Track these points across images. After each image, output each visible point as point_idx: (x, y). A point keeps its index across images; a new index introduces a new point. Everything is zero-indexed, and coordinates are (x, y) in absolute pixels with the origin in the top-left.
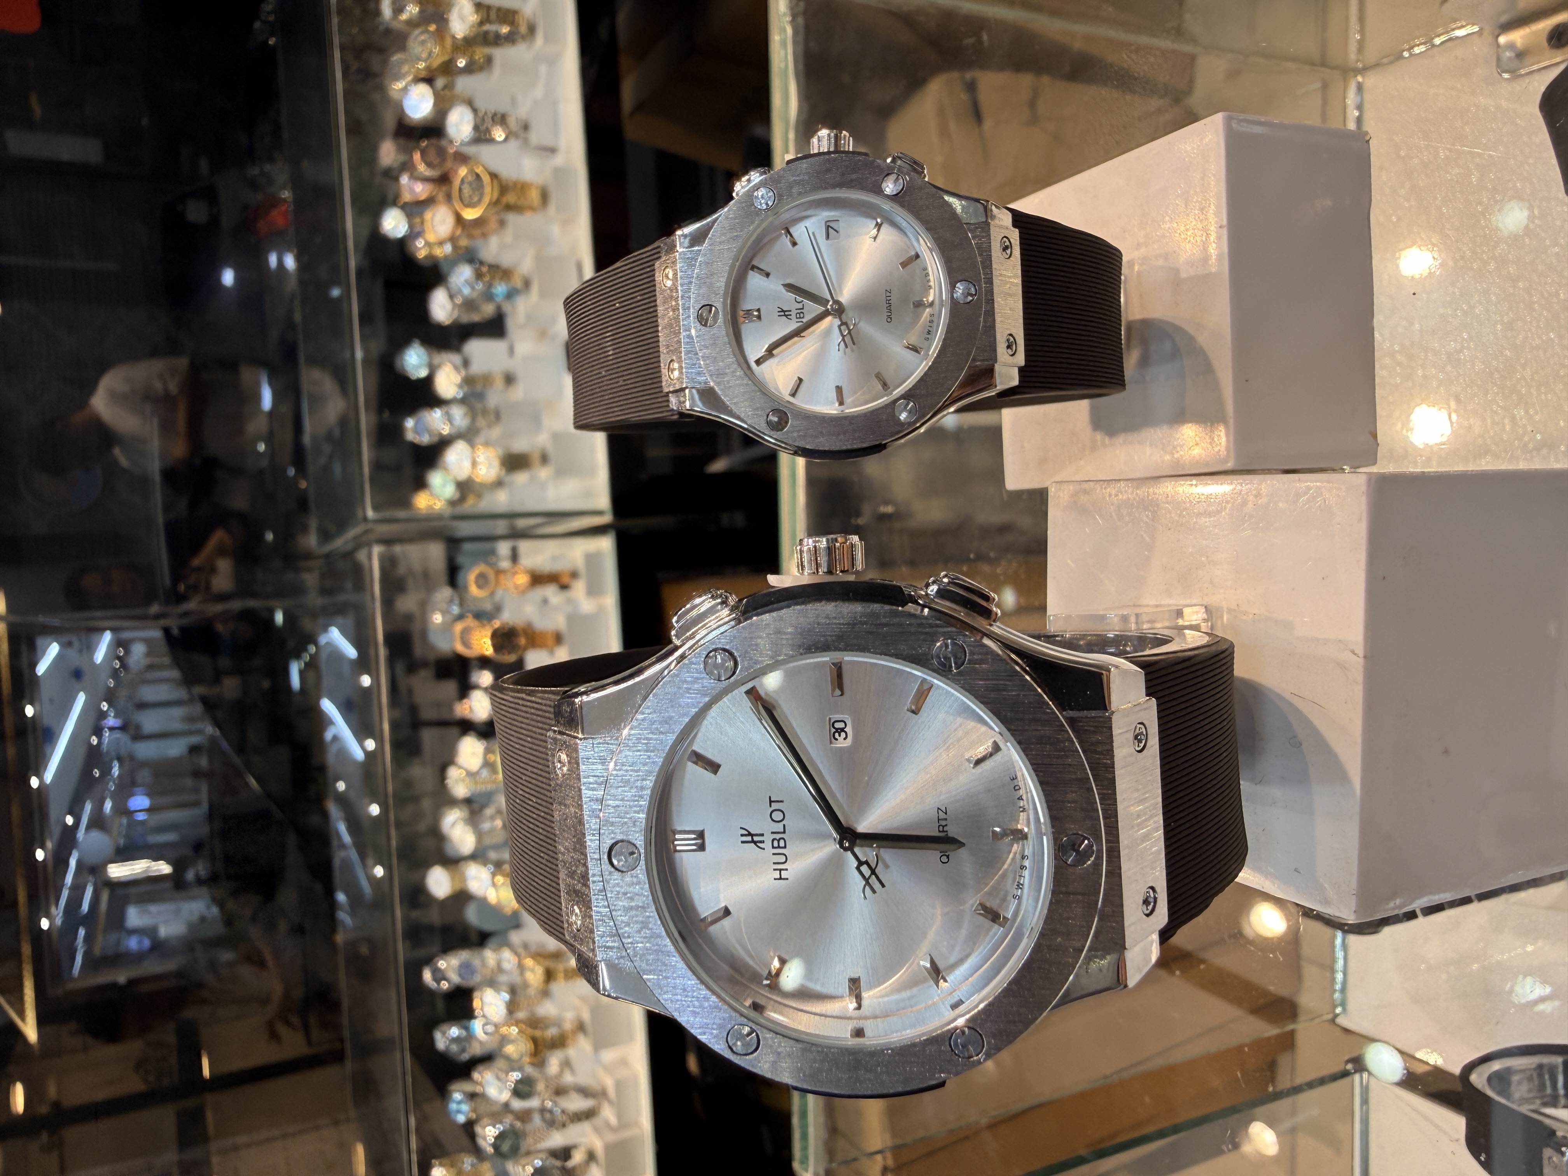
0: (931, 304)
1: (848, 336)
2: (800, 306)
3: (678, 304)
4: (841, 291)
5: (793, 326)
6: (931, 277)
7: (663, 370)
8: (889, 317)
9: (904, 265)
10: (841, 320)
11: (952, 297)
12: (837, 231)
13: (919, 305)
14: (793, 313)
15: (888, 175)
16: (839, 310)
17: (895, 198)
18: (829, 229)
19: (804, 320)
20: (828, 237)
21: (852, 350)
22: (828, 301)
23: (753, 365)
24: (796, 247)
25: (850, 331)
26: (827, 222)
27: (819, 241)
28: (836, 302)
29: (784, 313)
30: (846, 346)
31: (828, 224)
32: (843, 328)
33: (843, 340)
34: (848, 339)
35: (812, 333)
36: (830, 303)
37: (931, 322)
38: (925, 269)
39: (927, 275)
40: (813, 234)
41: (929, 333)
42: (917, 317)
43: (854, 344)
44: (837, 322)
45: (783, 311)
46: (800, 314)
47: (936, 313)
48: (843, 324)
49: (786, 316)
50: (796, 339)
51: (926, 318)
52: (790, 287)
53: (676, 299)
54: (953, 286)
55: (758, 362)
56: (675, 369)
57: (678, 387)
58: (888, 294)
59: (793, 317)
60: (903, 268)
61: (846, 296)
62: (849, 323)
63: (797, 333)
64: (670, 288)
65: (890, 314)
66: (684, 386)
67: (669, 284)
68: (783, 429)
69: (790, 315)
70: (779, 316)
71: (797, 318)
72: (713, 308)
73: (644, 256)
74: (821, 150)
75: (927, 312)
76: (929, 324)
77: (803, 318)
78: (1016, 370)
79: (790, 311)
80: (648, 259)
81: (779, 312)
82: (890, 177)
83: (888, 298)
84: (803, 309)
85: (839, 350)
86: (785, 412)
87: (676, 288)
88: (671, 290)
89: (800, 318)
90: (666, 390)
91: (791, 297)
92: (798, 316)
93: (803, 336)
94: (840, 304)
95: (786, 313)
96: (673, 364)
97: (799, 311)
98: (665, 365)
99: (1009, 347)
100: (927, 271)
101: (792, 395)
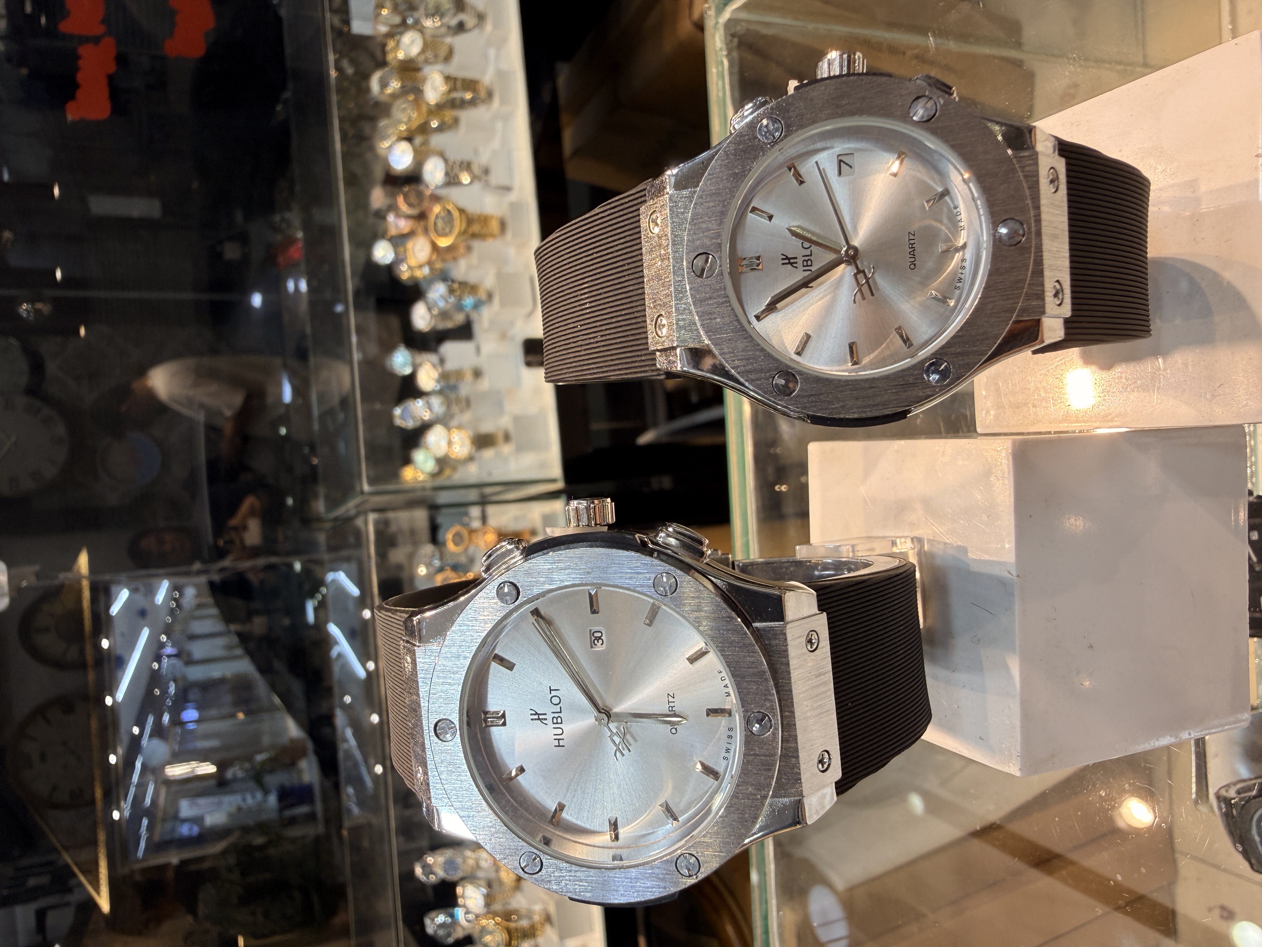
0: (965, 247)
1: (866, 285)
2: (808, 252)
3: (668, 253)
4: (856, 233)
5: (799, 275)
8: (913, 263)
9: (931, 202)
10: (857, 268)
11: (995, 238)
12: (851, 167)
13: (948, 248)
14: (800, 261)
15: (918, 98)
16: (855, 257)
17: (925, 124)
18: (843, 164)
19: (813, 269)
20: (840, 173)
21: (870, 303)
22: (842, 246)
23: (754, 320)
24: (804, 186)
25: (867, 280)
26: (840, 155)
27: (832, 179)
28: (850, 247)
29: (789, 261)
30: (864, 298)
31: (841, 158)
32: (860, 276)
33: (860, 290)
34: (865, 289)
35: (821, 284)
36: (845, 249)
37: (963, 267)
38: (956, 208)
39: (958, 214)
40: (824, 169)
41: (960, 280)
42: (944, 263)
43: (873, 295)
44: (852, 270)
45: (787, 258)
46: (808, 262)
47: (972, 257)
48: (859, 271)
49: (791, 264)
50: (804, 290)
51: (958, 263)
53: (666, 248)
54: (995, 227)
55: (760, 317)
56: (664, 326)
57: (667, 345)
58: (912, 237)
59: (800, 265)
60: (929, 205)
61: (862, 240)
62: (866, 271)
63: (805, 284)
64: (657, 235)
65: (913, 260)
66: (675, 345)
67: (656, 230)
68: (791, 393)
69: (796, 263)
70: (783, 264)
71: (804, 266)
72: (711, 256)
73: (627, 200)
74: (832, 74)
75: (958, 256)
76: (960, 271)
77: (811, 266)
78: (1061, 321)
79: (796, 258)
80: (631, 204)
81: (783, 259)
82: (920, 100)
83: (912, 242)
84: (811, 255)
85: (855, 302)
86: (793, 374)
87: (666, 235)
88: (660, 238)
89: (807, 266)
90: (652, 348)
91: (798, 242)
92: (805, 263)
93: (812, 287)
94: (856, 249)
95: (792, 261)
96: (661, 320)
97: (807, 258)
98: (652, 321)
99: (1056, 295)
100: (958, 210)
101: (799, 354)
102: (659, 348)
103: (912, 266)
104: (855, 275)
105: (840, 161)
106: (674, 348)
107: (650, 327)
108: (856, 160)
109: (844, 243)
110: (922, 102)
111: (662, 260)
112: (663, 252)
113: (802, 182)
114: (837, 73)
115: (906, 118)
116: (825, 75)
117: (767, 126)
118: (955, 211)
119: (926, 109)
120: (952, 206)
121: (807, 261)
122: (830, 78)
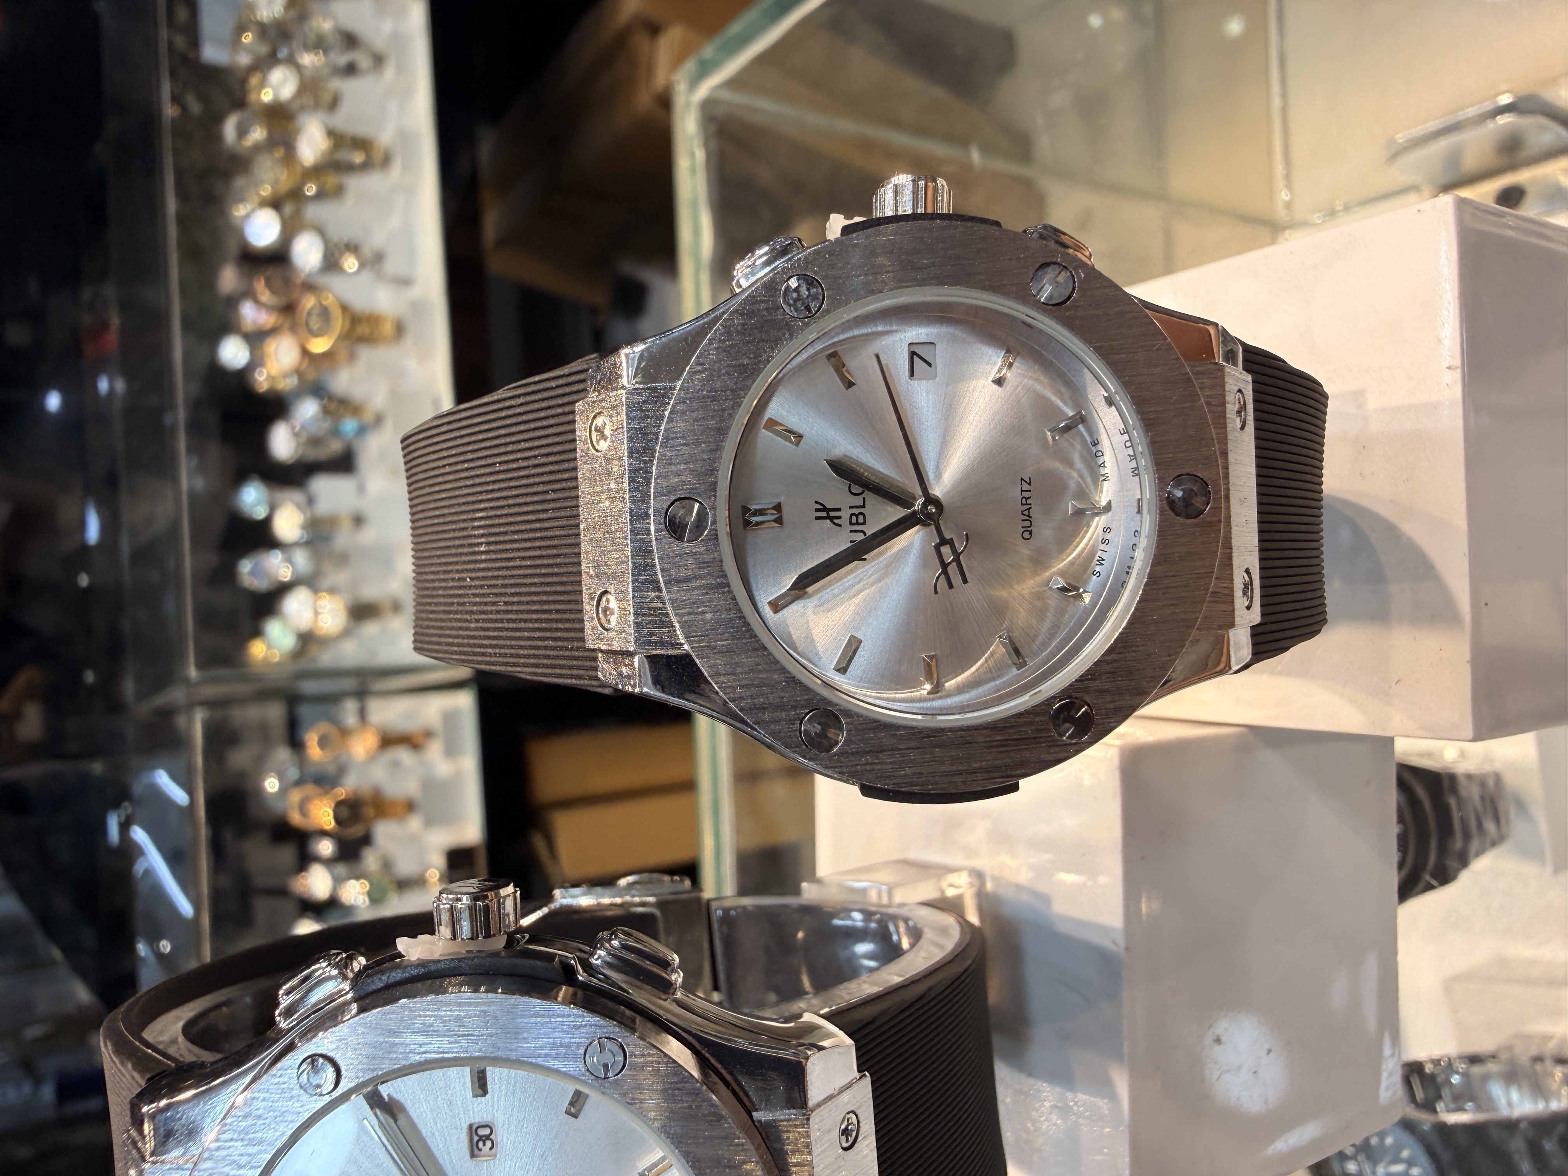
0: (1108, 508)
1: (954, 564)
2: (857, 503)
4: (939, 475)
5: (844, 539)
8: (1027, 529)
10: (939, 535)
12: (929, 364)
13: (1083, 507)
14: (845, 514)
16: (935, 514)
17: (1055, 308)
18: (917, 359)
19: (868, 531)
20: (911, 372)
22: (916, 497)
23: (767, 611)
25: (957, 556)
26: (913, 345)
28: (930, 500)
29: (827, 513)
30: (950, 586)
31: (915, 349)
32: (946, 550)
33: (945, 572)
34: (953, 570)
35: (880, 554)
36: (920, 501)
38: (1097, 442)
39: (1098, 455)
40: (887, 364)
42: (1078, 534)
43: (965, 580)
44: (931, 536)
45: (824, 509)
48: (943, 541)
49: (831, 519)
53: (619, 480)
55: (777, 606)
57: (616, 646)
58: (1026, 487)
59: (845, 522)
62: (955, 540)
64: (604, 455)
65: (1028, 523)
66: (631, 649)
67: (603, 445)
68: (832, 748)
69: (839, 517)
70: (818, 518)
71: (851, 524)
72: (697, 505)
73: (553, 384)
74: (900, 213)
75: (1098, 523)
76: (1102, 547)
77: (864, 523)
78: (1248, 631)
79: (839, 510)
80: (560, 391)
81: (817, 510)
82: (1049, 269)
83: (1026, 494)
84: (864, 506)
85: (936, 592)
86: (834, 714)
87: (620, 458)
88: (608, 460)
89: (857, 524)
90: (590, 644)
91: (842, 485)
92: (854, 520)
93: (865, 559)
94: (937, 502)
95: (832, 514)
96: (608, 601)
97: (856, 511)
98: (592, 599)
100: (1099, 447)
101: (842, 670)
102: (604, 648)
103: (1026, 535)
104: (937, 548)
105: (913, 354)
106: (631, 654)
107: (588, 608)
108: (941, 356)
109: (918, 491)
110: (1051, 272)
111: (612, 499)
112: (613, 485)
113: (850, 384)
114: (910, 212)
115: (1026, 297)
116: (889, 213)
117: (796, 290)
118: (1094, 450)
119: (1057, 285)
120: (1089, 440)
121: (857, 516)
122: (897, 219)
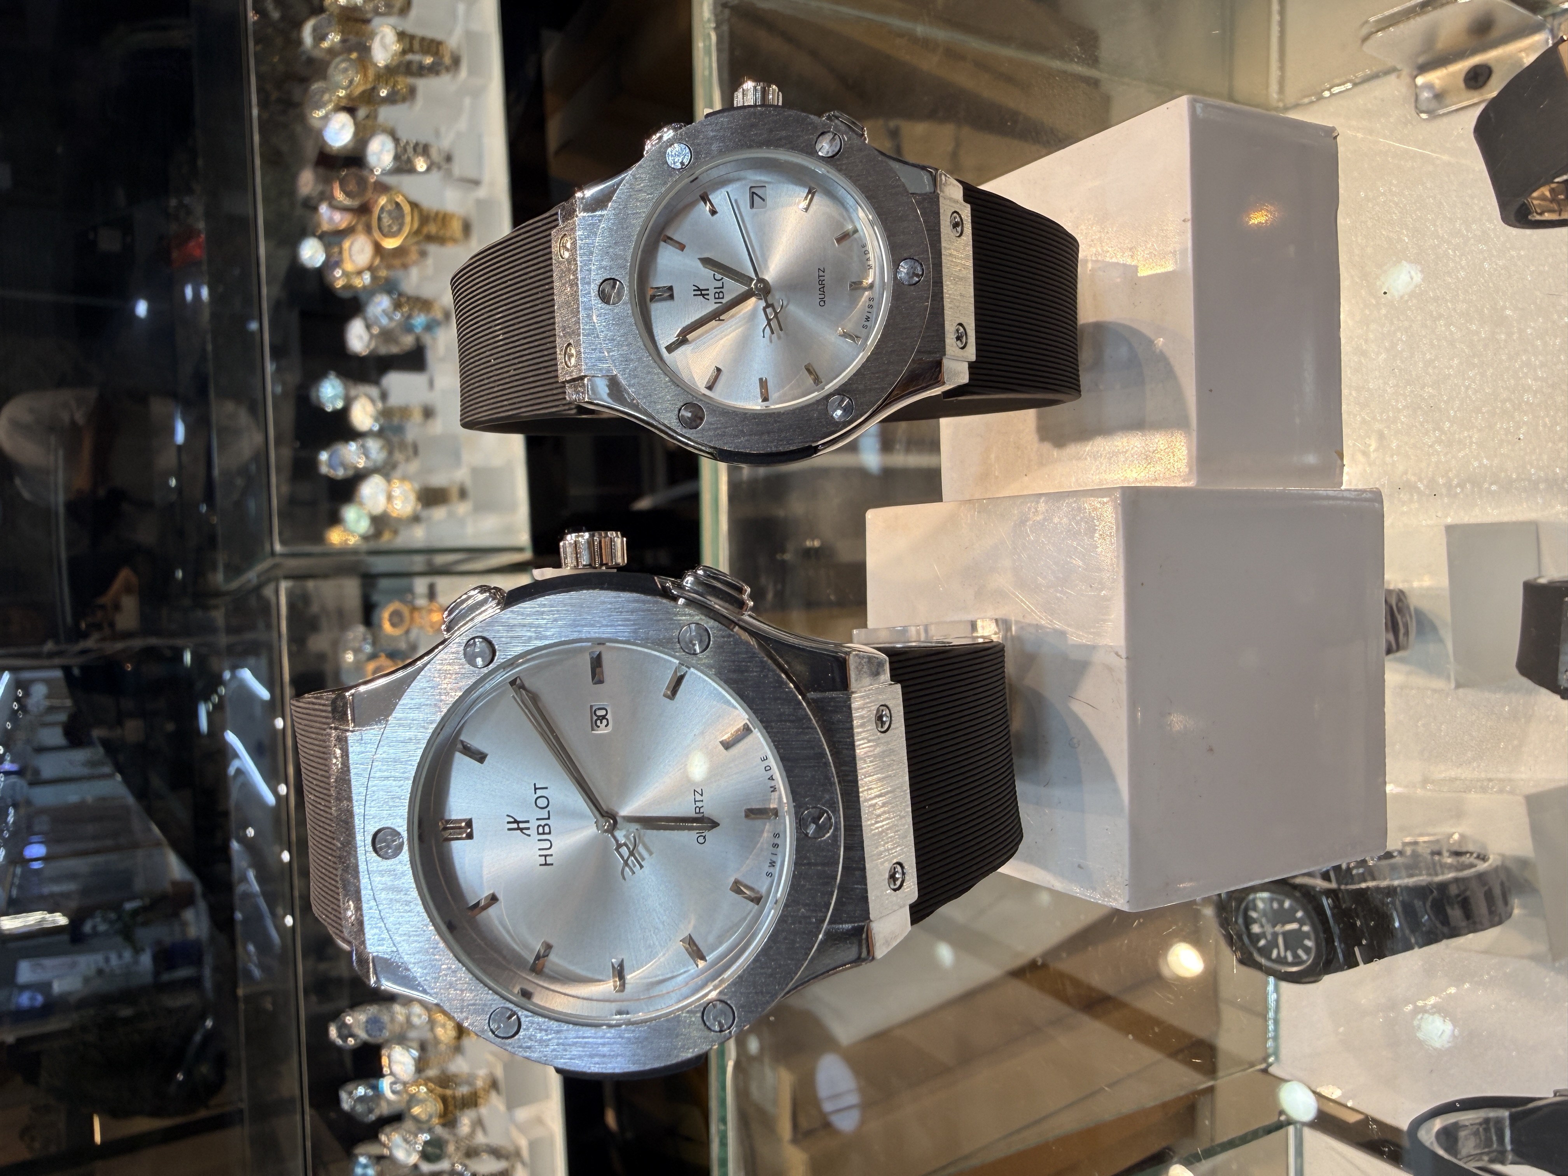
0: (871, 286)
1: (775, 320)
2: (719, 284)
3: (577, 278)
4: (767, 267)
5: (711, 306)
6: (871, 255)
7: (559, 357)
8: (822, 300)
9: (839, 240)
10: (766, 301)
11: (895, 278)
13: (857, 286)
14: (712, 292)
15: (823, 133)
16: (764, 290)
17: (830, 160)
18: (755, 196)
19: (724, 301)
20: (752, 206)
21: (779, 338)
22: (752, 280)
23: (664, 352)
24: (716, 216)
25: (776, 314)
26: (751, 187)
27: (742, 210)
28: (761, 280)
29: (701, 292)
30: (772, 332)
32: (769, 310)
33: (769, 324)
34: (774, 323)
35: (732, 316)
37: (871, 306)
38: (864, 246)
39: (866, 253)
40: (736, 201)
41: (868, 319)
42: (854, 301)
43: (781, 330)
44: (762, 304)
46: (719, 295)
47: (876, 296)
48: (768, 306)
49: (703, 295)
50: (713, 323)
51: (865, 302)
52: (707, 262)
53: (575, 273)
54: (896, 265)
55: (670, 349)
56: (572, 355)
57: (575, 375)
58: (821, 273)
59: (711, 297)
60: (838, 242)
61: (771, 274)
62: (776, 305)
63: (715, 316)
64: (567, 260)
65: (823, 296)
66: (582, 374)
67: (567, 255)
68: (697, 427)
69: (708, 294)
70: (694, 295)
71: (715, 298)
72: (618, 283)
73: (543, 223)
74: (747, 104)
75: (866, 295)
76: (868, 310)
77: (722, 298)
78: (966, 365)
79: (708, 290)
80: (543, 228)
81: (694, 290)
82: (826, 136)
83: (822, 278)
84: (722, 288)
86: (700, 408)
87: (575, 260)
88: (569, 263)
89: (718, 298)
90: (561, 379)
91: (708, 273)
92: (717, 296)
93: (723, 319)
94: (766, 283)
95: (703, 292)
96: (570, 350)
97: (718, 290)
98: (562, 350)
99: (959, 338)
100: (866, 248)
101: (710, 388)
102: (568, 379)
103: (822, 303)
105: (752, 194)
106: (582, 378)
108: (769, 193)
109: (754, 276)
110: (829, 136)
111: (571, 286)
112: (572, 277)
113: (714, 213)
114: (752, 103)
115: (811, 152)
116: (741, 104)
118: (864, 249)
119: (831, 145)
120: (861, 244)
121: (718, 293)
122: (744, 107)
